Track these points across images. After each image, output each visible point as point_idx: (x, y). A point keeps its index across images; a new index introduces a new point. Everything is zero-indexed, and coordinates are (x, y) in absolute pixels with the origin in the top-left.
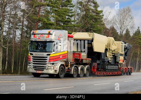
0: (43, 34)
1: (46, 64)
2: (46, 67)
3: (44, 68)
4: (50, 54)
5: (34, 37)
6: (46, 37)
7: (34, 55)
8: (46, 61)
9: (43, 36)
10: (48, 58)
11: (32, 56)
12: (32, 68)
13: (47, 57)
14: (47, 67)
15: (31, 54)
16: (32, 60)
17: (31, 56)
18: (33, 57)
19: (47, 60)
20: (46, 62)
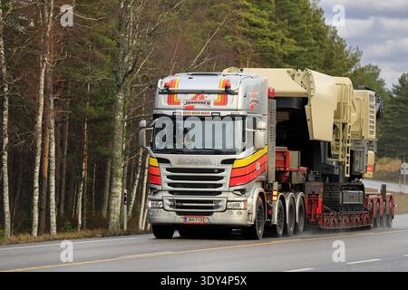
0: (203, 92)
1: (220, 193)
2: (220, 204)
3: (212, 208)
4: (235, 159)
5: (170, 102)
6: (215, 104)
7: (174, 165)
8: (217, 182)
9: (202, 98)
10: (227, 174)
11: (168, 166)
12: (167, 208)
13: (222, 170)
14: (223, 204)
15: (161, 160)
16: (165, 180)
17: (163, 167)
18: (168, 169)
19: (221, 178)
20: (220, 185)
